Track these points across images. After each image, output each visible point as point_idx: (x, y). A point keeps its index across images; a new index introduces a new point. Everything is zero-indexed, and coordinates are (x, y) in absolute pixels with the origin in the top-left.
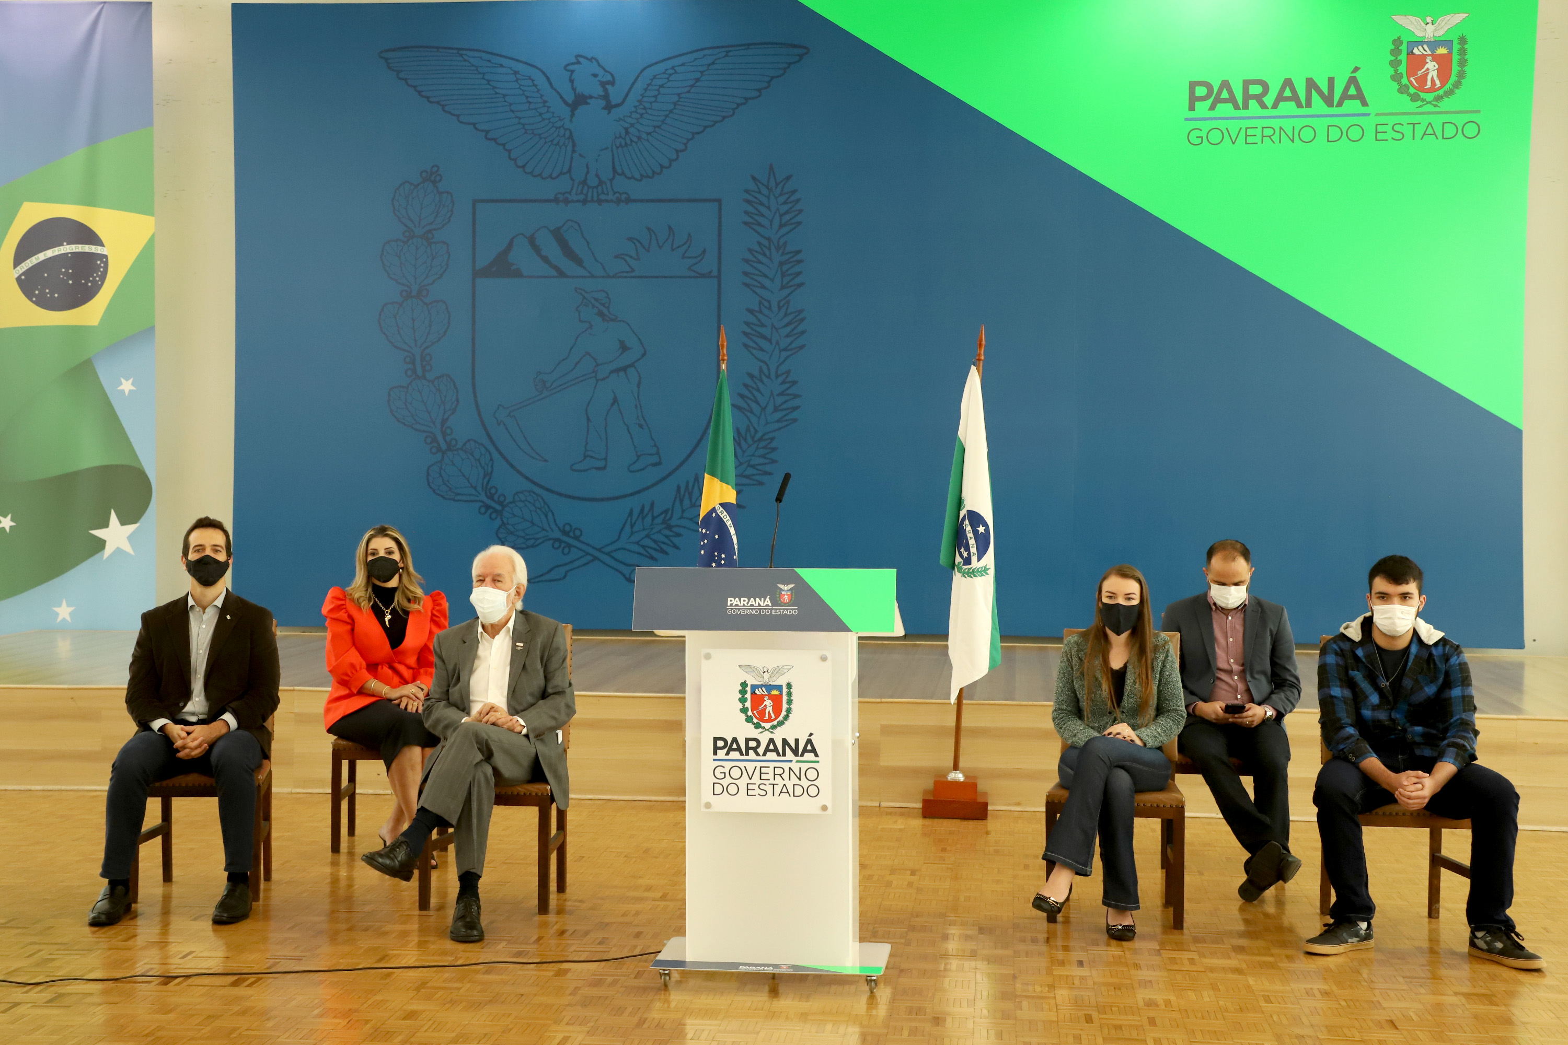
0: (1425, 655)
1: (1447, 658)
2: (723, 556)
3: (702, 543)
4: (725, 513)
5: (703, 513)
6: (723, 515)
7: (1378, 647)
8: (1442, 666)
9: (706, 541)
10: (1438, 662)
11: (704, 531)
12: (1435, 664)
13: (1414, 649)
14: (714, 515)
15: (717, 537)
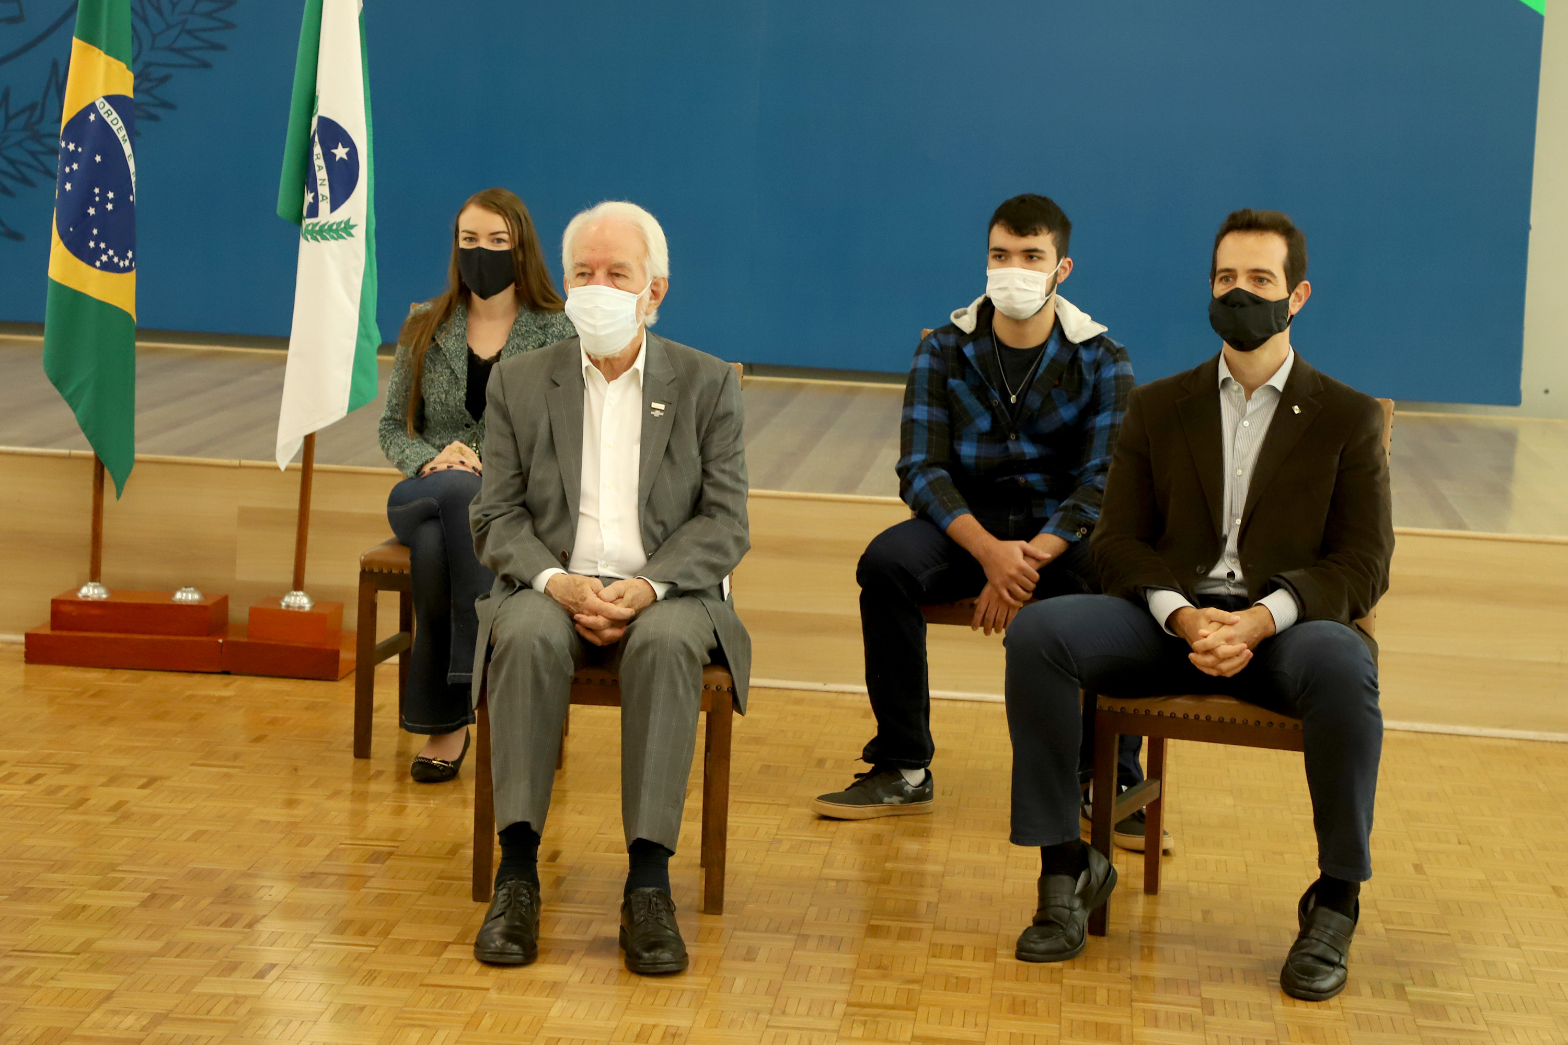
0: (1067, 357)
1: (1097, 366)
2: (111, 195)
3: (67, 170)
4: (115, 115)
5: (67, 115)
6: (112, 117)
7: (1001, 345)
8: (1090, 378)
9: (75, 166)
10: (1085, 371)
11: (71, 147)
12: (1080, 372)
13: (1052, 349)
14: (92, 117)
15: (98, 159)
